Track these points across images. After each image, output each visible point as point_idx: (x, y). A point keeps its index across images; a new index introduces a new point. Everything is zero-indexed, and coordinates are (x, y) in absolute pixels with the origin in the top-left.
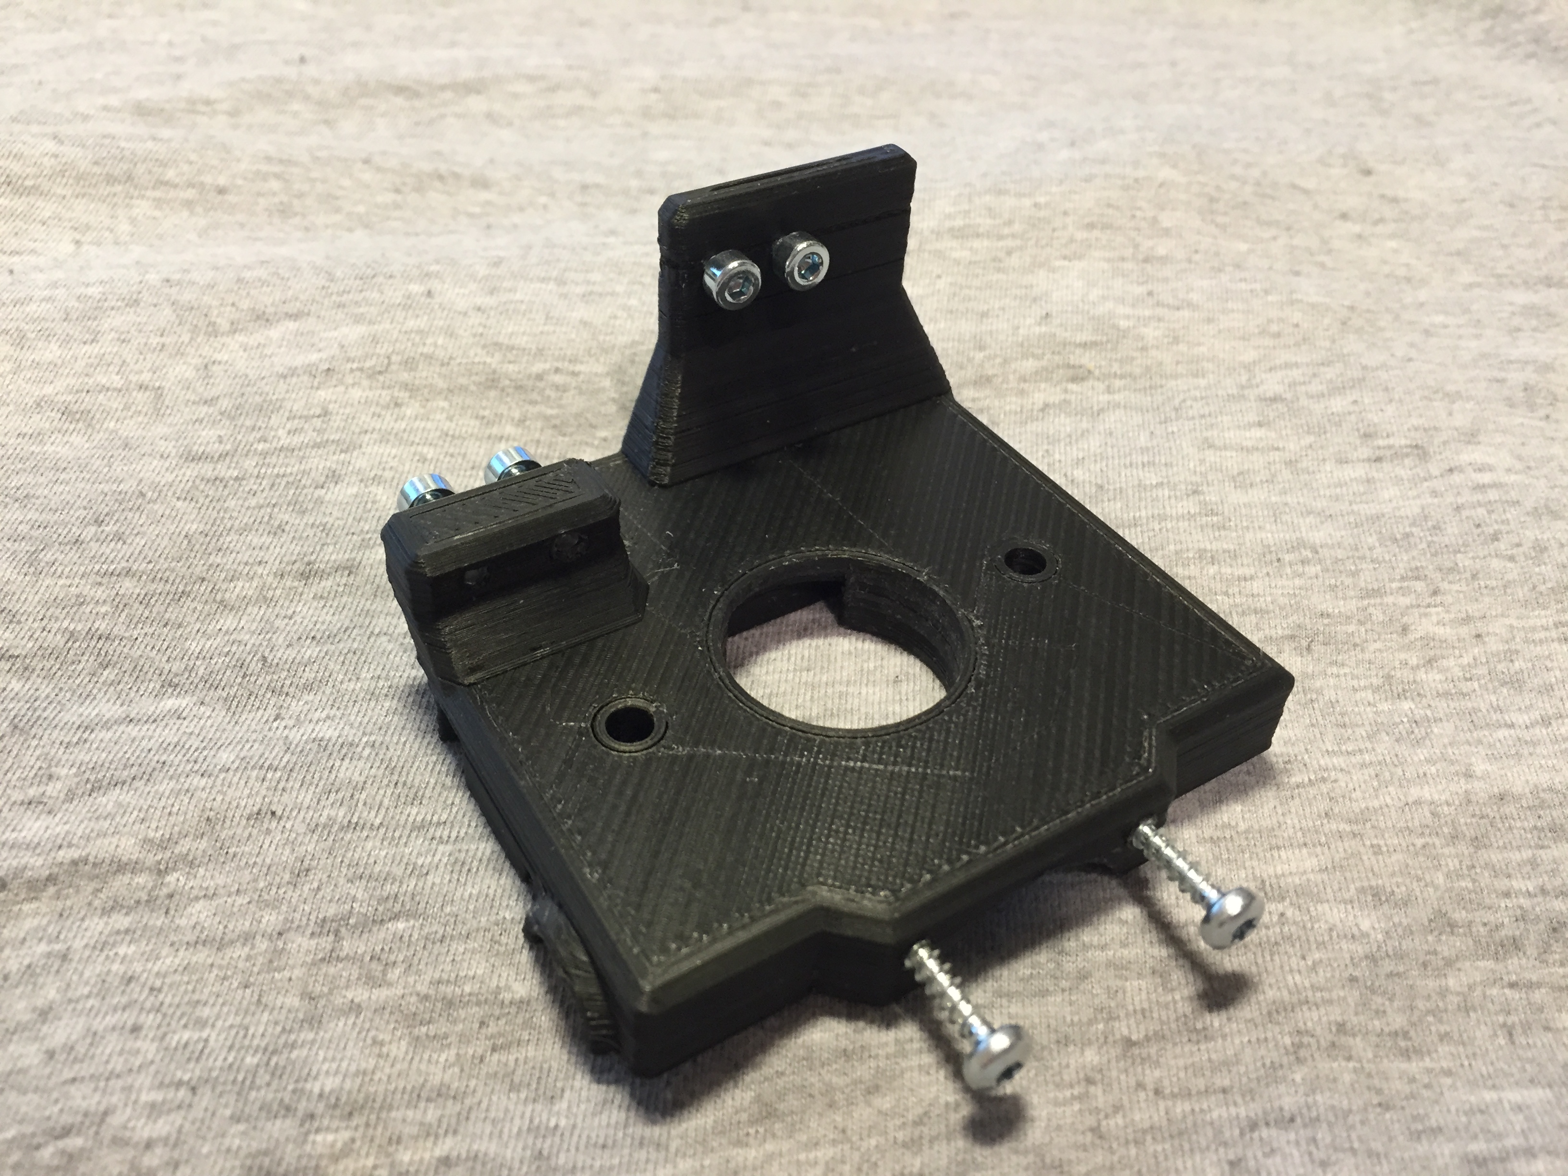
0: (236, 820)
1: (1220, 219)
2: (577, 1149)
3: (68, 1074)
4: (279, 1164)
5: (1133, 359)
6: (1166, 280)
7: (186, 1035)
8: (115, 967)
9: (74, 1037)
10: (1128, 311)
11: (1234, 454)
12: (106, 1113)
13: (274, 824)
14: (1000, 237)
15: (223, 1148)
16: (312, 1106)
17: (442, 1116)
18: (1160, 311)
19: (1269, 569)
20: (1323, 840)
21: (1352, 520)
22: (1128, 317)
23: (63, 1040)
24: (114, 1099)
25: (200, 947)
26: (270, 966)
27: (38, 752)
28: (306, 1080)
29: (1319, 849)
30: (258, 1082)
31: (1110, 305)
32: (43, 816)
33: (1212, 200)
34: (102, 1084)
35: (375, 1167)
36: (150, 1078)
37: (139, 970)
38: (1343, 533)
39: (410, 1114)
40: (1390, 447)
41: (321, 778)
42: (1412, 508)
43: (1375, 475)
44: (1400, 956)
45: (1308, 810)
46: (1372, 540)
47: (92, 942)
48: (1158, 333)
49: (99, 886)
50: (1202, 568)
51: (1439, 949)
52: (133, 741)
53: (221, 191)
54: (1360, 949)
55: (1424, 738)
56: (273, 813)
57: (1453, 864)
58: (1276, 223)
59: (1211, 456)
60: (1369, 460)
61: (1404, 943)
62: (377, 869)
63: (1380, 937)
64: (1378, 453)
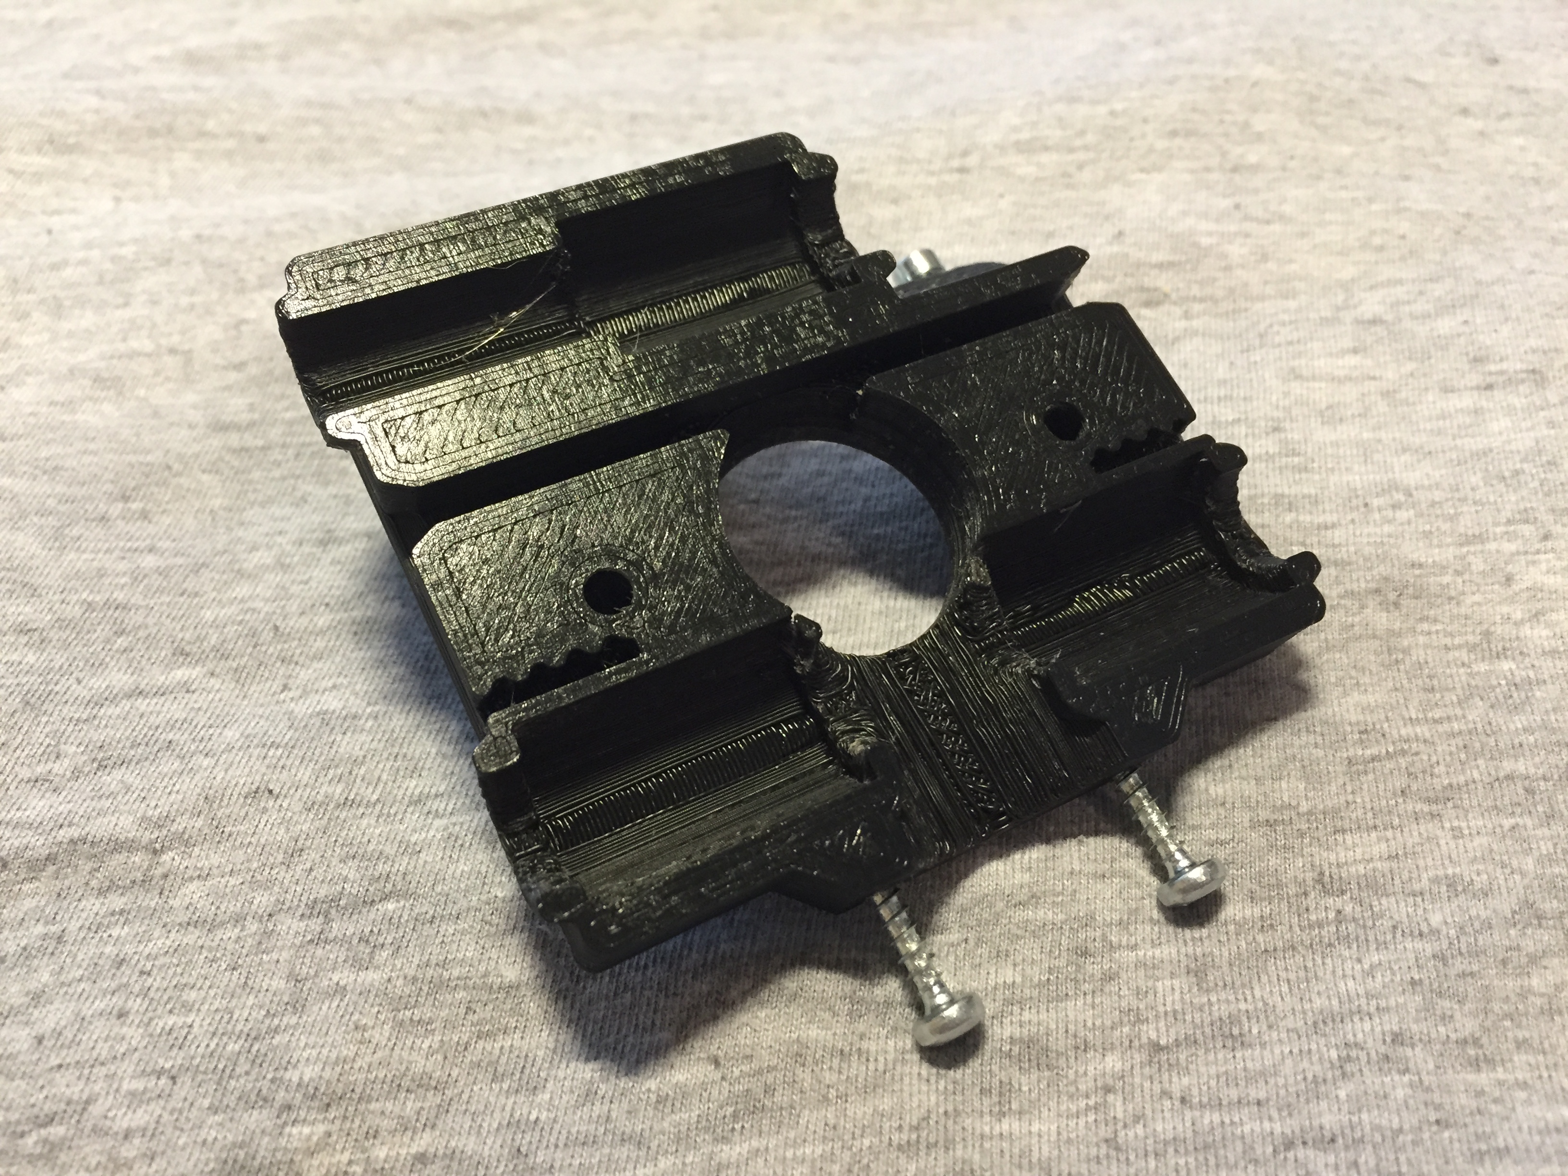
0: (234, 798)
1: (1321, 120)
2: (556, 1146)
3: (54, 1061)
4: (254, 1158)
5: (1215, 280)
6: (1256, 191)
7: (171, 1021)
8: (108, 950)
9: (63, 1023)
10: (1212, 226)
11: (1323, 385)
12: (88, 1102)
13: (271, 803)
14: (1071, 150)
15: (199, 1140)
16: (289, 1097)
17: (422, 1108)
18: (1248, 226)
19: (1355, 515)
20: (1396, 822)
21: (1454, 456)
22: (1210, 234)
23: (53, 1025)
24: (97, 1088)
25: (191, 928)
26: (259, 948)
27: (47, 729)
28: (286, 1069)
29: (1389, 834)
30: (238, 1070)
31: (1190, 221)
32: (47, 795)
33: (1313, 99)
34: (86, 1072)
35: (350, 1163)
36: (133, 1067)
37: (130, 952)
38: (1443, 472)
39: (389, 1106)
40: (1502, 373)
41: (321, 754)
42: (1524, 442)
43: (1484, 403)
44: (1476, 953)
45: (1381, 786)
46: (1476, 479)
47: (87, 924)
48: (1244, 251)
49: (96, 866)
50: (1277, 516)
51: (1523, 944)
52: (141, 716)
53: (262, 139)
54: (1428, 948)
55: (1523, 703)
56: (271, 792)
57: (1546, 847)
58: (1386, 122)
59: (1297, 388)
60: (1478, 388)
61: (1480, 938)
62: (371, 847)
63: (1452, 932)
64: (1489, 380)
